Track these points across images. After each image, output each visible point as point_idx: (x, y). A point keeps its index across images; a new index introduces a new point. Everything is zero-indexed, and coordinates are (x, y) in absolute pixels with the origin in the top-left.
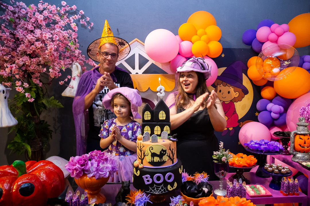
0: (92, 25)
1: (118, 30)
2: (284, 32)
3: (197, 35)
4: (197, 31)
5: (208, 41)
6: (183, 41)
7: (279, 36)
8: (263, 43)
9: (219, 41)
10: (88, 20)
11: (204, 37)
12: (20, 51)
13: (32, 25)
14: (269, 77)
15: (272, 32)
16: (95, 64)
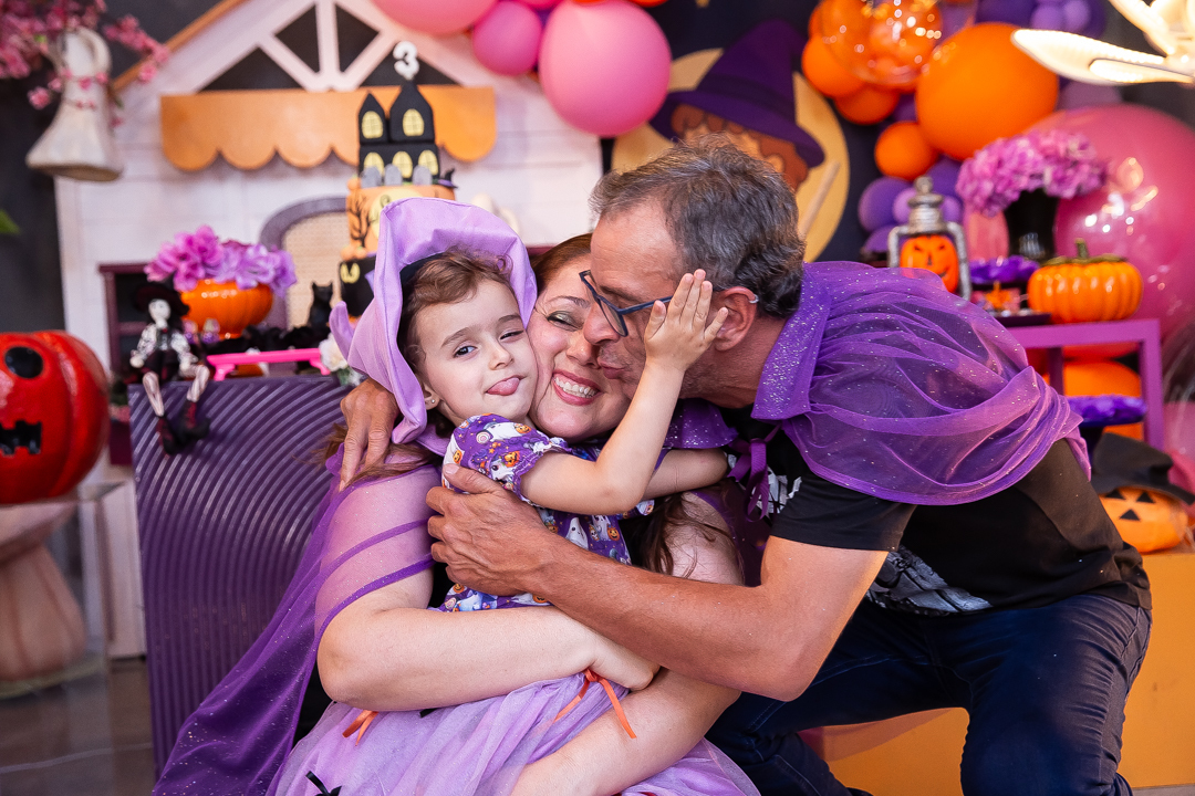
16: (151, 43)
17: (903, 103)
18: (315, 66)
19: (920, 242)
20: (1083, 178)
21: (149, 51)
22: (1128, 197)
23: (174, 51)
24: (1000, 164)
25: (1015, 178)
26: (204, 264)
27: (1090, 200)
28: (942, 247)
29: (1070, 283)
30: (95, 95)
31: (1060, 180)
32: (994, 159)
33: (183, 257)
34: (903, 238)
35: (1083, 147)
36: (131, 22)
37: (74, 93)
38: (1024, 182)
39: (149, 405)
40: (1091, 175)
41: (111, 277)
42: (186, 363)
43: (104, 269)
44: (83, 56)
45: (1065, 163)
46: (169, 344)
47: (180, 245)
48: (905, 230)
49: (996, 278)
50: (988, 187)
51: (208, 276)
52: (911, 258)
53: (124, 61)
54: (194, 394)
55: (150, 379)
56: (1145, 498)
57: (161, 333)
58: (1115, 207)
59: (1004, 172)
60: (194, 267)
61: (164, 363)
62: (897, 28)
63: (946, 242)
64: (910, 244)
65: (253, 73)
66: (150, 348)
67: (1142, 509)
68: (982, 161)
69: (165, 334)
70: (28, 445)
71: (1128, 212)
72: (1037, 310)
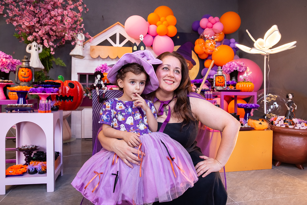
0: (88, 10)
1: (103, 17)
2: (216, 22)
3: (160, 21)
4: (160, 19)
5: (168, 25)
6: (151, 25)
7: (213, 24)
8: (204, 29)
9: (175, 26)
10: (85, 7)
11: (165, 23)
12: (44, 22)
13: (51, 6)
14: (209, 51)
15: (209, 22)
16: (90, 37)
17: (210, 56)
18: (115, 43)
19: (219, 77)
20: (243, 69)
21: (90, 38)
22: (247, 73)
23: (94, 38)
24: (230, 65)
25: (233, 68)
26: (105, 70)
27: (243, 73)
28: (223, 78)
29: (244, 85)
30: (82, 44)
31: (240, 69)
32: (229, 65)
33: (102, 68)
34: (216, 76)
35: (243, 64)
36: (88, 33)
37: (79, 43)
38: (234, 69)
39: (96, 93)
40: (244, 69)
41: (79, 75)
42: (103, 86)
43: (78, 74)
44: (80, 37)
45: (241, 66)
46: (100, 83)
47: (101, 66)
48: (216, 75)
49: (230, 84)
50: (228, 69)
51: (106, 72)
52: (217, 79)
53: (87, 39)
54: (104, 92)
55: (97, 88)
56: (263, 121)
57: (99, 80)
58: (245, 75)
59: (231, 67)
60: (103, 70)
61: (99, 86)
62: (210, 44)
63: (223, 77)
64: (217, 77)
65: (105, 43)
66: (97, 83)
67: (262, 122)
68: (227, 65)
69: (100, 81)
70: (71, 100)
71: (247, 75)
72: (237, 89)
